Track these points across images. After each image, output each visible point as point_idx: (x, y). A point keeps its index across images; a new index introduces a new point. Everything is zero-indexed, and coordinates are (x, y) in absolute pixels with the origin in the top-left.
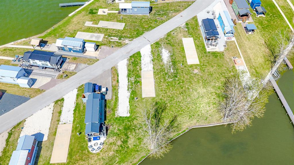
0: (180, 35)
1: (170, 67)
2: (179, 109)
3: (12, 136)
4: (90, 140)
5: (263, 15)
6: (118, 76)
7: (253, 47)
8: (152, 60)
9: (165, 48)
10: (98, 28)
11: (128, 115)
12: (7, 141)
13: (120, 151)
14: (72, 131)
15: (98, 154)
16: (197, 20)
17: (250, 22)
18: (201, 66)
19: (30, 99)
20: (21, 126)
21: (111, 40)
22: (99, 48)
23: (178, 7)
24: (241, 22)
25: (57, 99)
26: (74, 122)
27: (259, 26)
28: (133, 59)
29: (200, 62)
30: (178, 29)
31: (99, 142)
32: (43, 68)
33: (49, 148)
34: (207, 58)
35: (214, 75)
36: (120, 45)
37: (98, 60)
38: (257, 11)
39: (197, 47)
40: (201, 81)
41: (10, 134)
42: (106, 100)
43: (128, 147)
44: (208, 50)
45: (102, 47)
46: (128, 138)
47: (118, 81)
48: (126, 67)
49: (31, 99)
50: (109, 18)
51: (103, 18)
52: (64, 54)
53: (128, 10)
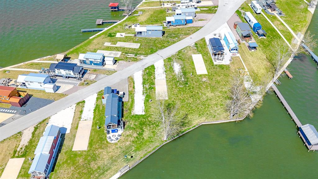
0: (190, 52)
1: (181, 76)
2: (190, 109)
3: (38, 130)
4: (108, 132)
5: (264, 37)
6: (134, 83)
7: (255, 61)
8: (165, 71)
9: (177, 62)
10: (116, 47)
11: (144, 113)
12: (33, 134)
13: (136, 141)
14: (93, 126)
15: (116, 144)
16: (205, 41)
17: (253, 42)
18: (210, 76)
19: (54, 101)
20: (46, 122)
21: (128, 56)
22: (117, 62)
23: (188, 31)
24: (245, 42)
25: (78, 102)
26: (94, 119)
27: (261, 45)
28: (148, 71)
29: (208, 72)
30: (188, 48)
31: (116, 134)
32: (66, 77)
33: (71, 139)
34: (215, 70)
35: (221, 83)
36: (136, 60)
37: (116, 71)
38: (258, 34)
39: (205, 61)
40: (209, 87)
41: (36, 128)
42: (123, 102)
43: (143, 138)
44: (215, 63)
45: (120, 61)
46: (143, 131)
47: (134, 88)
48: (141, 77)
49: (56, 101)
50: (126, 40)
51: (121, 40)
52: (85, 66)
53: (143, 33)
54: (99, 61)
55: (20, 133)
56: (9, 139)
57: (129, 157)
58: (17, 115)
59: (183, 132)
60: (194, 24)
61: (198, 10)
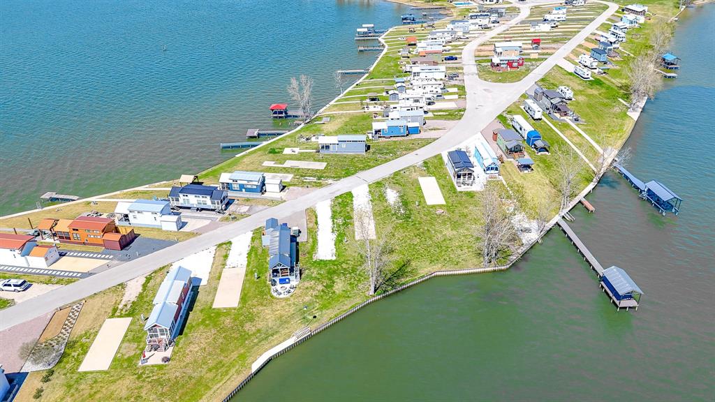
0: (414, 174)
1: (399, 208)
2: (414, 253)
3: (152, 281)
4: (274, 283)
5: (547, 153)
6: (316, 218)
7: (530, 186)
8: (371, 201)
9: (391, 188)
10: (285, 168)
11: (334, 258)
12: (144, 286)
13: (321, 296)
14: (246, 275)
15: (287, 299)
16: (441, 158)
17: (527, 158)
18: (449, 207)
19: (177, 243)
20: (165, 270)
21: (305, 180)
22: (286, 188)
23: (411, 145)
24: (512, 160)
25: (220, 242)
26: (248, 266)
27: (540, 165)
28: (340, 200)
29: (446, 202)
30: (411, 168)
31: (288, 286)
32: (198, 210)
33: (210, 293)
34: (459, 198)
35: (470, 217)
36: (320, 185)
37: (285, 201)
38: (536, 147)
39: (442, 187)
40: (448, 223)
41: (148, 279)
42: (297, 243)
43: (334, 292)
44: (459, 189)
45: (291, 187)
46: (334, 282)
47: (317, 223)
48: (329, 208)
49: (180, 243)
50: (302, 157)
51: (291, 158)
52: (231, 194)
53: (331, 146)
54: (256, 183)
55: (122, 286)
56: (104, 293)
57: (311, 317)
58: (116, 262)
59: (403, 284)
60: (423, 135)
61: (430, 114)
